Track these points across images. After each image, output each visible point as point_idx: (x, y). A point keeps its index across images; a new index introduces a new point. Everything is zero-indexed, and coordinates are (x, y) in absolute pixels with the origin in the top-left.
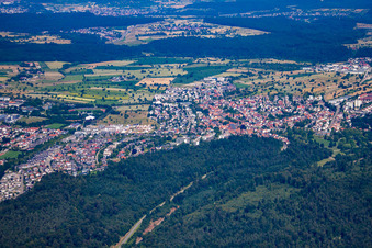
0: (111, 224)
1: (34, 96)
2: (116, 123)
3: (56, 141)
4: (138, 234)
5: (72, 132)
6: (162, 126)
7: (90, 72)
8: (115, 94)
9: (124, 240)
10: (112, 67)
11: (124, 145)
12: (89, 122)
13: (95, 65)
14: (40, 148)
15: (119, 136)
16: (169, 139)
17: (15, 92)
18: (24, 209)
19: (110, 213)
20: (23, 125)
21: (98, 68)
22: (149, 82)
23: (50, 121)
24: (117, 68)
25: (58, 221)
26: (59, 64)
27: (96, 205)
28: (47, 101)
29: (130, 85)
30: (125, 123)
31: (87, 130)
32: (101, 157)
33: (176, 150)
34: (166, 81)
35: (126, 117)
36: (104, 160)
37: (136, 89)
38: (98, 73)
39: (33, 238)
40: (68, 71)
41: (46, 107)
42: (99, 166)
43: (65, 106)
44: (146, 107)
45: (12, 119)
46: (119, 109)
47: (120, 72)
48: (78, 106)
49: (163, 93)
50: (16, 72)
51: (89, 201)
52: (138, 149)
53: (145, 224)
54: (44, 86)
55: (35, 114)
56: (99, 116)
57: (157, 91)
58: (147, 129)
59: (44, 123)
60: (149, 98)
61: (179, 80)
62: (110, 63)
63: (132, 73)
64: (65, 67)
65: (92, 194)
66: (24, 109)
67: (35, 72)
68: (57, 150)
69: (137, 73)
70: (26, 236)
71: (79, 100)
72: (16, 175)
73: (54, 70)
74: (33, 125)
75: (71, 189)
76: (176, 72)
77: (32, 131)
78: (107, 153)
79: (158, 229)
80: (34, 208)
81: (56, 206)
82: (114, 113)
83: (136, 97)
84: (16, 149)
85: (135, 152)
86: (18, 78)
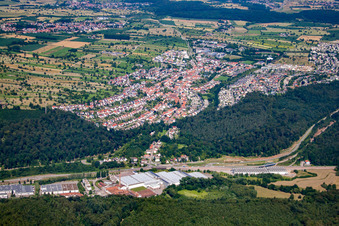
0: (294, 128)
1: (232, 42)
2: (288, 63)
3: (250, 72)
4: (310, 136)
5: (259, 67)
6: (319, 67)
7: (264, 29)
8: (284, 44)
9: (302, 139)
10: (278, 27)
11: (296, 78)
12: (270, 61)
13: (267, 24)
14: (240, 76)
15: (292, 72)
16: (325, 76)
17: (219, 39)
18: (239, 113)
19: (292, 121)
20: (228, 60)
21: (269, 26)
22: (306, 38)
23: (245, 59)
24: (283, 28)
25: (261, 123)
26: (244, 23)
27: (284, 115)
28: (241, 46)
29: (293, 39)
30: (294, 64)
31: (269, 66)
32: (282, 85)
33: (332, 84)
34: (318, 38)
35: (294, 60)
36: (284, 87)
37: (297, 42)
38: (270, 30)
39: (247, 131)
40: (249, 27)
41: (241, 49)
42: (282, 90)
43: (253, 50)
44: (307, 55)
45: (221, 55)
46: (288, 54)
47: (284, 30)
48: (261, 50)
49: (316, 46)
50: (217, 26)
51: (279, 112)
52: (306, 81)
53: (314, 130)
54: (237, 36)
55: (234, 53)
56: (275, 58)
57: (312, 45)
58: (310, 69)
59: (241, 60)
60: (308, 49)
61: (326, 38)
62: (277, 24)
63: (293, 31)
64: (248, 25)
65: (280, 108)
66: (228, 50)
67: (229, 27)
68: (252, 78)
69: (296, 32)
70: (243, 130)
71: (261, 46)
72: (228, 92)
73: (240, 26)
74: (233, 61)
75: (267, 103)
76: (323, 33)
77: (234, 64)
78: (286, 82)
79: (324, 134)
80: (245, 113)
81: (259, 113)
82: (285, 57)
83: (299, 47)
84: (225, 75)
85: (303, 83)
86: (220, 29)
